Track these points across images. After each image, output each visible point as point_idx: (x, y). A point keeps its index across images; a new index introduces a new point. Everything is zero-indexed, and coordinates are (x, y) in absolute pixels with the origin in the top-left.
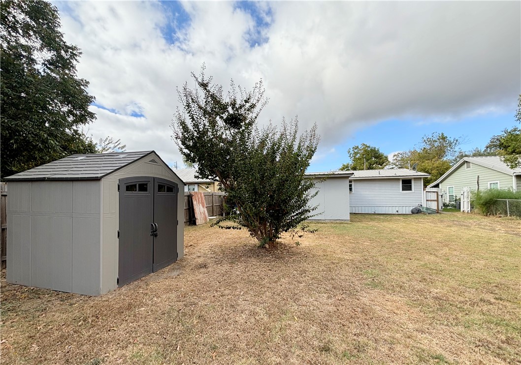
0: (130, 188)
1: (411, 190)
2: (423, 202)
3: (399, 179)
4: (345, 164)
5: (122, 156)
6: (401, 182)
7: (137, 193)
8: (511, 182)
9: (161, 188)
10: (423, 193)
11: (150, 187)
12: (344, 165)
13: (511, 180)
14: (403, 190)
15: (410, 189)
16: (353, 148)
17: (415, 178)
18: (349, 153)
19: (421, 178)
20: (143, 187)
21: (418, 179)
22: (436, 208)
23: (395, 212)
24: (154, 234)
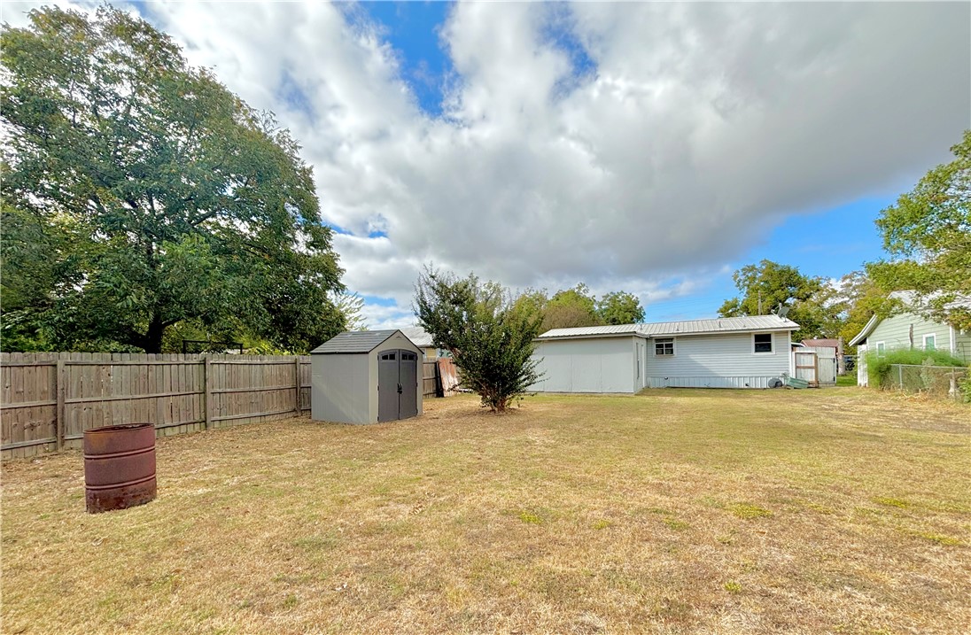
0: (385, 358)
1: (770, 350)
2: (790, 370)
3: (750, 334)
4: (730, 300)
5: (377, 334)
6: (753, 338)
7: (388, 361)
8: (947, 336)
9: (404, 357)
10: (791, 355)
11: (397, 356)
12: (727, 303)
13: (947, 332)
14: (756, 351)
15: (767, 348)
16: (743, 270)
17: (776, 333)
18: (735, 279)
19: (787, 332)
20: (392, 357)
21: (782, 333)
22: (814, 380)
23: (743, 386)
24: (400, 392)
